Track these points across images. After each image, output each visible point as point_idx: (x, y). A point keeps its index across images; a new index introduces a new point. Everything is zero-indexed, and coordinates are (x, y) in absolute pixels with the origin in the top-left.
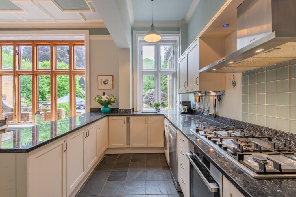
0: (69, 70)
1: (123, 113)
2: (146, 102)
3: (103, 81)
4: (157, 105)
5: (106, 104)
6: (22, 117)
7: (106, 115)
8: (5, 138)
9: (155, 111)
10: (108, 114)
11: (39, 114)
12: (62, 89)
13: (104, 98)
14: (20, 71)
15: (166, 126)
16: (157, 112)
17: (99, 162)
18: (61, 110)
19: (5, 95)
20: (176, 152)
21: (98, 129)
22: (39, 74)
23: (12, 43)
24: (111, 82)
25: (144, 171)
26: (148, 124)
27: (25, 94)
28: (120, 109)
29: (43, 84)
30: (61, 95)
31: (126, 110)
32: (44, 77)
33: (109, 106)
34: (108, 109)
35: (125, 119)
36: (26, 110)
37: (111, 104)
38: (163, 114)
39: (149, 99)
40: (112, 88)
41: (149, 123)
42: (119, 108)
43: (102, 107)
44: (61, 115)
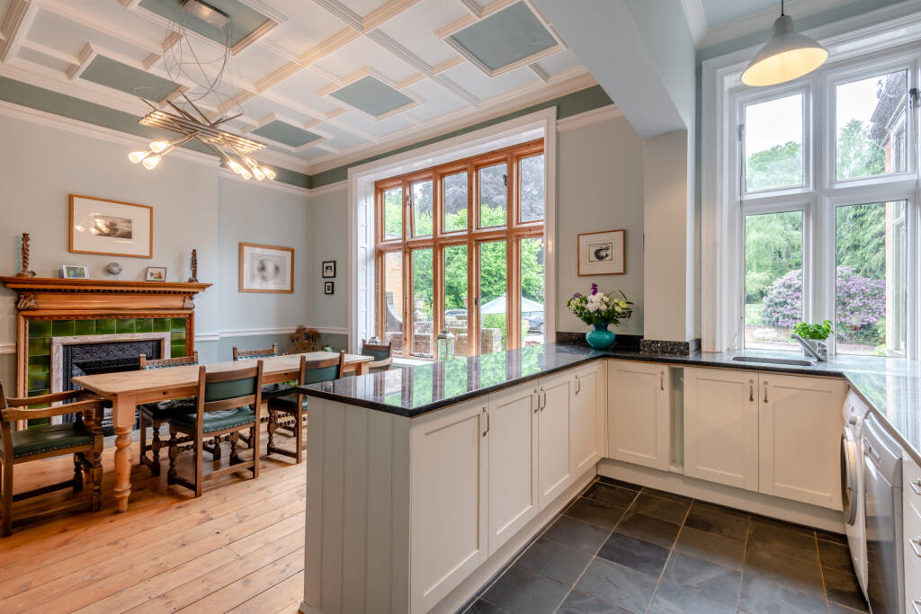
0: (506, 228)
1: (659, 353)
2: (774, 319)
3: (593, 250)
4: (817, 334)
5: (602, 320)
6: (416, 343)
7: (600, 354)
8: (392, 386)
9: (801, 356)
10: (604, 353)
11: (445, 338)
12: (497, 279)
13: (595, 303)
14: (413, 240)
15: (853, 423)
16: (813, 360)
17: (579, 494)
18: (491, 332)
19: (392, 293)
20: (895, 544)
21: (573, 392)
22: (446, 244)
23: (400, 182)
24: (617, 251)
25: (736, 574)
26: (762, 403)
27: (425, 292)
28: (645, 338)
29: (459, 268)
30: (494, 294)
31: (670, 342)
32: (460, 251)
33: (611, 327)
34: (608, 337)
35: (662, 373)
36: (425, 328)
37: (616, 322)
38: (839, 370)
39: (789, 307)
40: (622, 271)
41: (766, 401)
42: (642, 337)
43: (589, 331)
44: (492, 347)
